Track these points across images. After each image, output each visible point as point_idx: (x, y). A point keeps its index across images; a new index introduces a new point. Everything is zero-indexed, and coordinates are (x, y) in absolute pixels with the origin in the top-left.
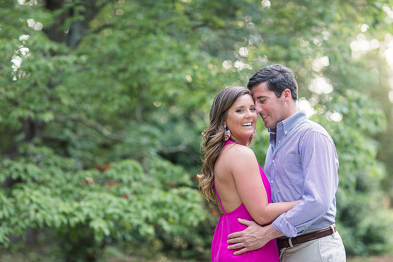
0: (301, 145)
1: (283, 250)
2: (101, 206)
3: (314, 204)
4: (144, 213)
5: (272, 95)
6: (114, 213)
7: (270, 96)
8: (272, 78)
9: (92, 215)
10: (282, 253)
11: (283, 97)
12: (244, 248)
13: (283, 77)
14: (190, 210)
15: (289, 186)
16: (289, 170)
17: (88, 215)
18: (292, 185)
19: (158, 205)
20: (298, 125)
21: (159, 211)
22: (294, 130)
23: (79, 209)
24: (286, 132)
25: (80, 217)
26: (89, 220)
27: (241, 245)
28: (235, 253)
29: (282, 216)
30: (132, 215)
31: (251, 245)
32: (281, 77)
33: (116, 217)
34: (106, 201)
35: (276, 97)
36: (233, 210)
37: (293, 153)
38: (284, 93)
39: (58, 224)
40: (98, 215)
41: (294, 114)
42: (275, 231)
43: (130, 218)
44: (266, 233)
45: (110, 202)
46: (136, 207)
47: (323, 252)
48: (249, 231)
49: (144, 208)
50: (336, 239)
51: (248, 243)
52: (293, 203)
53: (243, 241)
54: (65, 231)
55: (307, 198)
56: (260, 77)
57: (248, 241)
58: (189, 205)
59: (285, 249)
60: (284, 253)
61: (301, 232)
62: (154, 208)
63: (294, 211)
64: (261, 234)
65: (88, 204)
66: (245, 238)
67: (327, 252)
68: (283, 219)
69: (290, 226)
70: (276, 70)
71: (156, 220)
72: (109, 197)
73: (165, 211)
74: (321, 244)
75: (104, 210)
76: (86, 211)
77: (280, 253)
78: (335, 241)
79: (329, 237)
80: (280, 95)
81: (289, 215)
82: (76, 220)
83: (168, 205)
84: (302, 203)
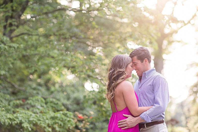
0: (154, 82)
1: (141, 129)
2: (27, 117)
3: (160, 107)
4: (47, 122)
5: (139, 62)
6: (33, 120)
7: (138, 62)
8: (139, 54)
9: (23, 121)
10: (141, 130)
11: (144, 62)
12: (126, 126)
13: (144, 53)
14: (69, 121)
15: (147, 100)
16: (147, 93)
17: (21, 121)
18: (148, 100)
19: (53, 118)
20: (152, 74)
21: (54, 121)
22: (150, 76)
23: (17, 118)
24: (146, 77)
25: (17, 121)
26: (21, 123)
27: (125, 125)
28: (122, 129)
29: (145, 113)
30: (41, 122)
31: (130, 125)
32: (143, 53)
33: (34, 122)
34: (29, 115)
35: (141, 63)
36: (122, 110)
37: (150, 85)
38: (144, 60)
39: (7, 124)
40: (26, 121)
41: (150, 69)
42: (141, 119)
43: (41, 123)
44: (137, 120)
45: (31, 115)
46: (43, 118)
47: (160, 130)
48: (129, 119)
49: (47, 119)
50: (165, 125)
51: (129, 124)
52: (150, 107)
53: (127, 123)
54: (9, 128)
55: (157, 105)
56: (134, 54)
57: (129, 123)
58: (68, 119)
59: (142, 128)
60: (141, 131)
61: (152, 121)
62: (51, 120)
63: (150, 110)
64: (135, 120)
65: (21, 115)
66: (127, 122)
67: (162, 130)
68: (145, 114)
69: (148, 117)
70: (141, 50)
71: (52, 125)
72: (30, 113)
73: (57, 121)
74: (159, 126)
75: (28, 119)
76: (20, 118)
77: (140, 130)
78: (164, 126)
79: (162, 124)
80: (143, 62)
81: (148, 112)
82: (16, 122)
83: (58, 119)
84: (154, 107)
